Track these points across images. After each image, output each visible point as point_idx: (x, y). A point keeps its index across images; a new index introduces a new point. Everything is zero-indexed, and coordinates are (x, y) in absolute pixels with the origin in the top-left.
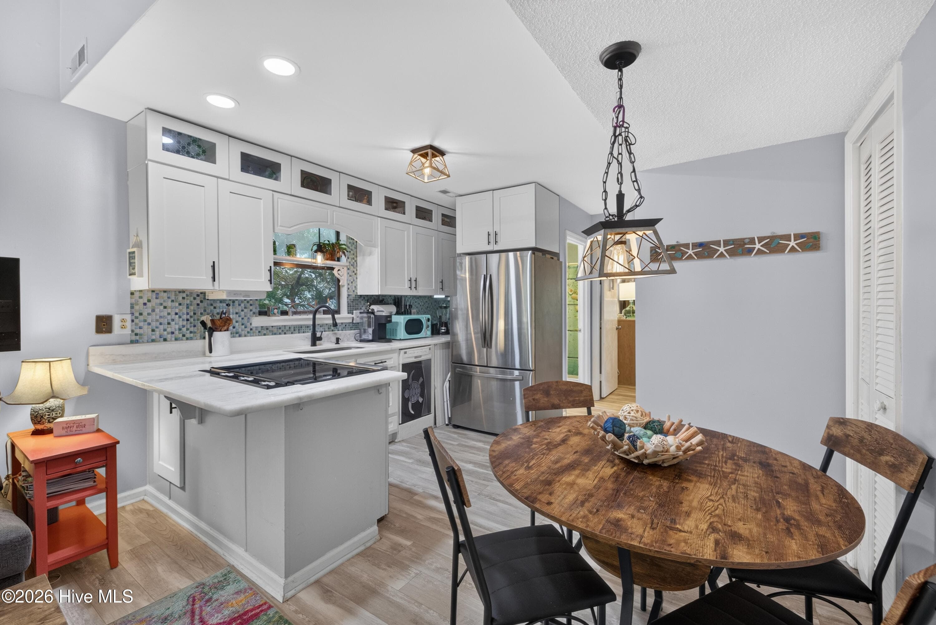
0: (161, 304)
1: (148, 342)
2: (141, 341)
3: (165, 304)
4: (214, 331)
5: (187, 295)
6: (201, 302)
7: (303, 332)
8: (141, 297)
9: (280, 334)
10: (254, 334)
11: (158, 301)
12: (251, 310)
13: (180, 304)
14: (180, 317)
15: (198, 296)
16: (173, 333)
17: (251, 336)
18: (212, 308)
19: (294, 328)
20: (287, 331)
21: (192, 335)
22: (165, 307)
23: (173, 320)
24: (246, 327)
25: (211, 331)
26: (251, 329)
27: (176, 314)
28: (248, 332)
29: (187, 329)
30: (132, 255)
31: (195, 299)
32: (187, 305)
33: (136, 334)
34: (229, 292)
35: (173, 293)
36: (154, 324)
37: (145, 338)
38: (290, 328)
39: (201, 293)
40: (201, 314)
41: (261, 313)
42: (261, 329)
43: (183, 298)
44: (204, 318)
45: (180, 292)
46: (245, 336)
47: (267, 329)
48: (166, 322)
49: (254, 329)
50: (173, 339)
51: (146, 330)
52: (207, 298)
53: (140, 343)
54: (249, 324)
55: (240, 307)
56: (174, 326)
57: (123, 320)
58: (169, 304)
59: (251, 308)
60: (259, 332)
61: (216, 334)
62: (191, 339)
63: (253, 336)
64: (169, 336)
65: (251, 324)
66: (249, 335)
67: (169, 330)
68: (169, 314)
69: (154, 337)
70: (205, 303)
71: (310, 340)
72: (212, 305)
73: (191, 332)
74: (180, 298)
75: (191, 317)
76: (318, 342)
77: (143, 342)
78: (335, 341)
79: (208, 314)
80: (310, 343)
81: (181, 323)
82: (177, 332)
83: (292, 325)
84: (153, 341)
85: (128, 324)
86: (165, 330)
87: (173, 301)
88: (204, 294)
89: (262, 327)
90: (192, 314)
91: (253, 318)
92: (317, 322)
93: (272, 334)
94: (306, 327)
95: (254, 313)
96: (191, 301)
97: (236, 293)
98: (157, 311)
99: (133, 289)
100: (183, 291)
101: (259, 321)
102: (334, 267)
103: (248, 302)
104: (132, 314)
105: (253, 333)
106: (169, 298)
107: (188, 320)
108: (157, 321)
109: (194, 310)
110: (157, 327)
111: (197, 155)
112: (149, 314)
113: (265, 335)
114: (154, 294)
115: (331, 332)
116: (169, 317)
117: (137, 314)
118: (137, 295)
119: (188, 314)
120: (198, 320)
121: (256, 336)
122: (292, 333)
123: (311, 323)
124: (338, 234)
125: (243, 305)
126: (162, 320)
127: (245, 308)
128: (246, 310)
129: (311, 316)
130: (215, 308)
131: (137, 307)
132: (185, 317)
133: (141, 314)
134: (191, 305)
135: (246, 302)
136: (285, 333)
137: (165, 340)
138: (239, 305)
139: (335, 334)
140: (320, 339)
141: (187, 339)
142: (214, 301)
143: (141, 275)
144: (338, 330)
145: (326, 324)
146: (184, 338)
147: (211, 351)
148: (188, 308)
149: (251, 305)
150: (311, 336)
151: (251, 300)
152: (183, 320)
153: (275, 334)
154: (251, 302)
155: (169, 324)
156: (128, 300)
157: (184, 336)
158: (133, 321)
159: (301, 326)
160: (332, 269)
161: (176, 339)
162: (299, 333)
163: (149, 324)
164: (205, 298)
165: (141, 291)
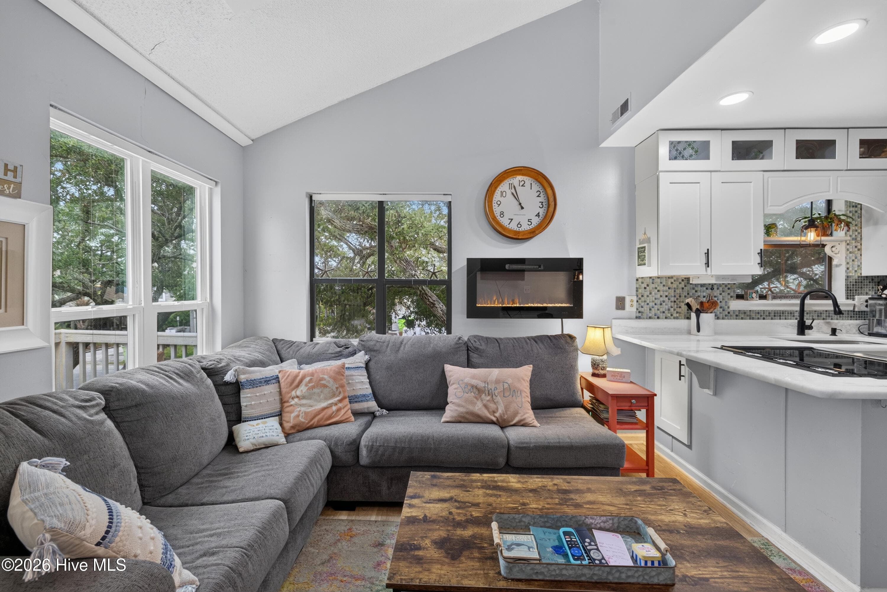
0: (656, 288)
1: (647, 318)
2: (642, 317)
3: (658, 288)
4: (701, 312)
5: (675, 281)
6: (685, 286)
7: (786, 319)
8: (642, 283)
9: (758, 319)
10: (732, 318)
11: (653, 286)
12: (729, 294)
13: (669, 288)
14: (669, 299)
15: (683, 280)
16: (664, 312)
17: (728, 319)
18: (694, 291)
19: (775, 313)
20: (766, 316)
21: (678, 315)
22: (658, 291)
23: (664, 302)
24: (724, 310)
25: (698, 312)
26: (729, 313)
27: (666, 296)
28: (726, 316)
29: (674, 310)
30: (642, 250)
31: (680, 283)
32: (674, 288)
33: (639, 312)
34: (718, 277)
35: (665, 279)
36: (651, 304)
37: (645, 315)
38: (769, 313)
39: (685, 278)
40: (685, 296)
41: (740, 297)
42: (739, 313)
43: (672, 283)
44: (688, 300)
45: (669, 278)
46: (723, 319)
47: (745, 313)
48: (659, 303)
49: (731, 313)
50: (664, 317)
51: (646, 308)
52: (691, 282)
53: (642, 319)
54: (727, 307)
55: (718, 291)
56: (665, 307)
57: (632, 301)
58: (661, 288)
59: (729, 291)
60: (737, 316)
61: (703, 316)
62: (676, 318)
63: (731, 319)
64: (661, 315)
65: (728, 308)
66: (726, 317)
67: (661, 310)
68: (661, 296)
69: (650, 315)
70: (689, 286)
71: (796, 328)
72: (694, 289)
73: (677, 313)
74: (670, 283)
75: (677, 299)
76: (807, 331)
77: (644, 319)
78: (830, 331)
79: (691, 297)
80: (796, 331)
81: (670, 304)
82: (666, 312)
83: (772, 311)
84: (650, 318)
85: (635, 303)
86: (658, 310)
87: (664, 286)
88: (688, 279)
89: (739, 311)
90: (677, 296)
91: (730, 302)
92: (806, 308)
93: (750, 319)
94: (788, 313)
95: (731, 297)
96: (677, 286)
97: (724, 277)
98: (653, 293)
99: (638, 276)
100: (672, 277)
101: (736, 305)
102: (825, 243)
103: (726, 286)
104: (637, 296)
105: (731, 316)
106: (661, 283)
107: (675, 302)
108: (653, 302)
109: (680, 294)
110: (653, 307)
111: (690, 157)
112: (648, 296)
113: (742, 319)
114: (651, 279)
115: (822, 321)
116: (662, 299)
117: (640, 296)
118: (640, 280)
119: (675, 296)
120: (683, 302)
121: (733, 319)
122: (772, 319)
123: (798, 308)
124: (829, 203)
125: (721, 289)
126: (656, 301)
127: (723, 291)
128: (723, 294)
129: (798, 302)
130: (696, 291)
131: (640, 291)
132: (673, 299)
133: (642, 296)
134: (677, 289)
135: (724, 286)
136: (764, 319)
137: (658, 318)
138: (718, 289)
139: (828, 323)
140: (810, 327)
141: (674, 318)
142: (696, 285)
143: (650, 265)
144: (832, 319)
145: (815, 311)
146: (672, 317)
147: (699, 330)
148: (675, 291)
149: (729, 289)
150: (797, 325)
151: (729, 284)
152: (671, 302)
153: (753, 319)
154: (729, 286)
155: (661, 304)
156: (635, 286)
157: (672, 315)
158: (637, 301)
159: (783, 312)
160: (824, 246)
161: (666, 318)
162: (780, 319)
163: (648, 304)
164: (688, 283)
165: (642, 278)
